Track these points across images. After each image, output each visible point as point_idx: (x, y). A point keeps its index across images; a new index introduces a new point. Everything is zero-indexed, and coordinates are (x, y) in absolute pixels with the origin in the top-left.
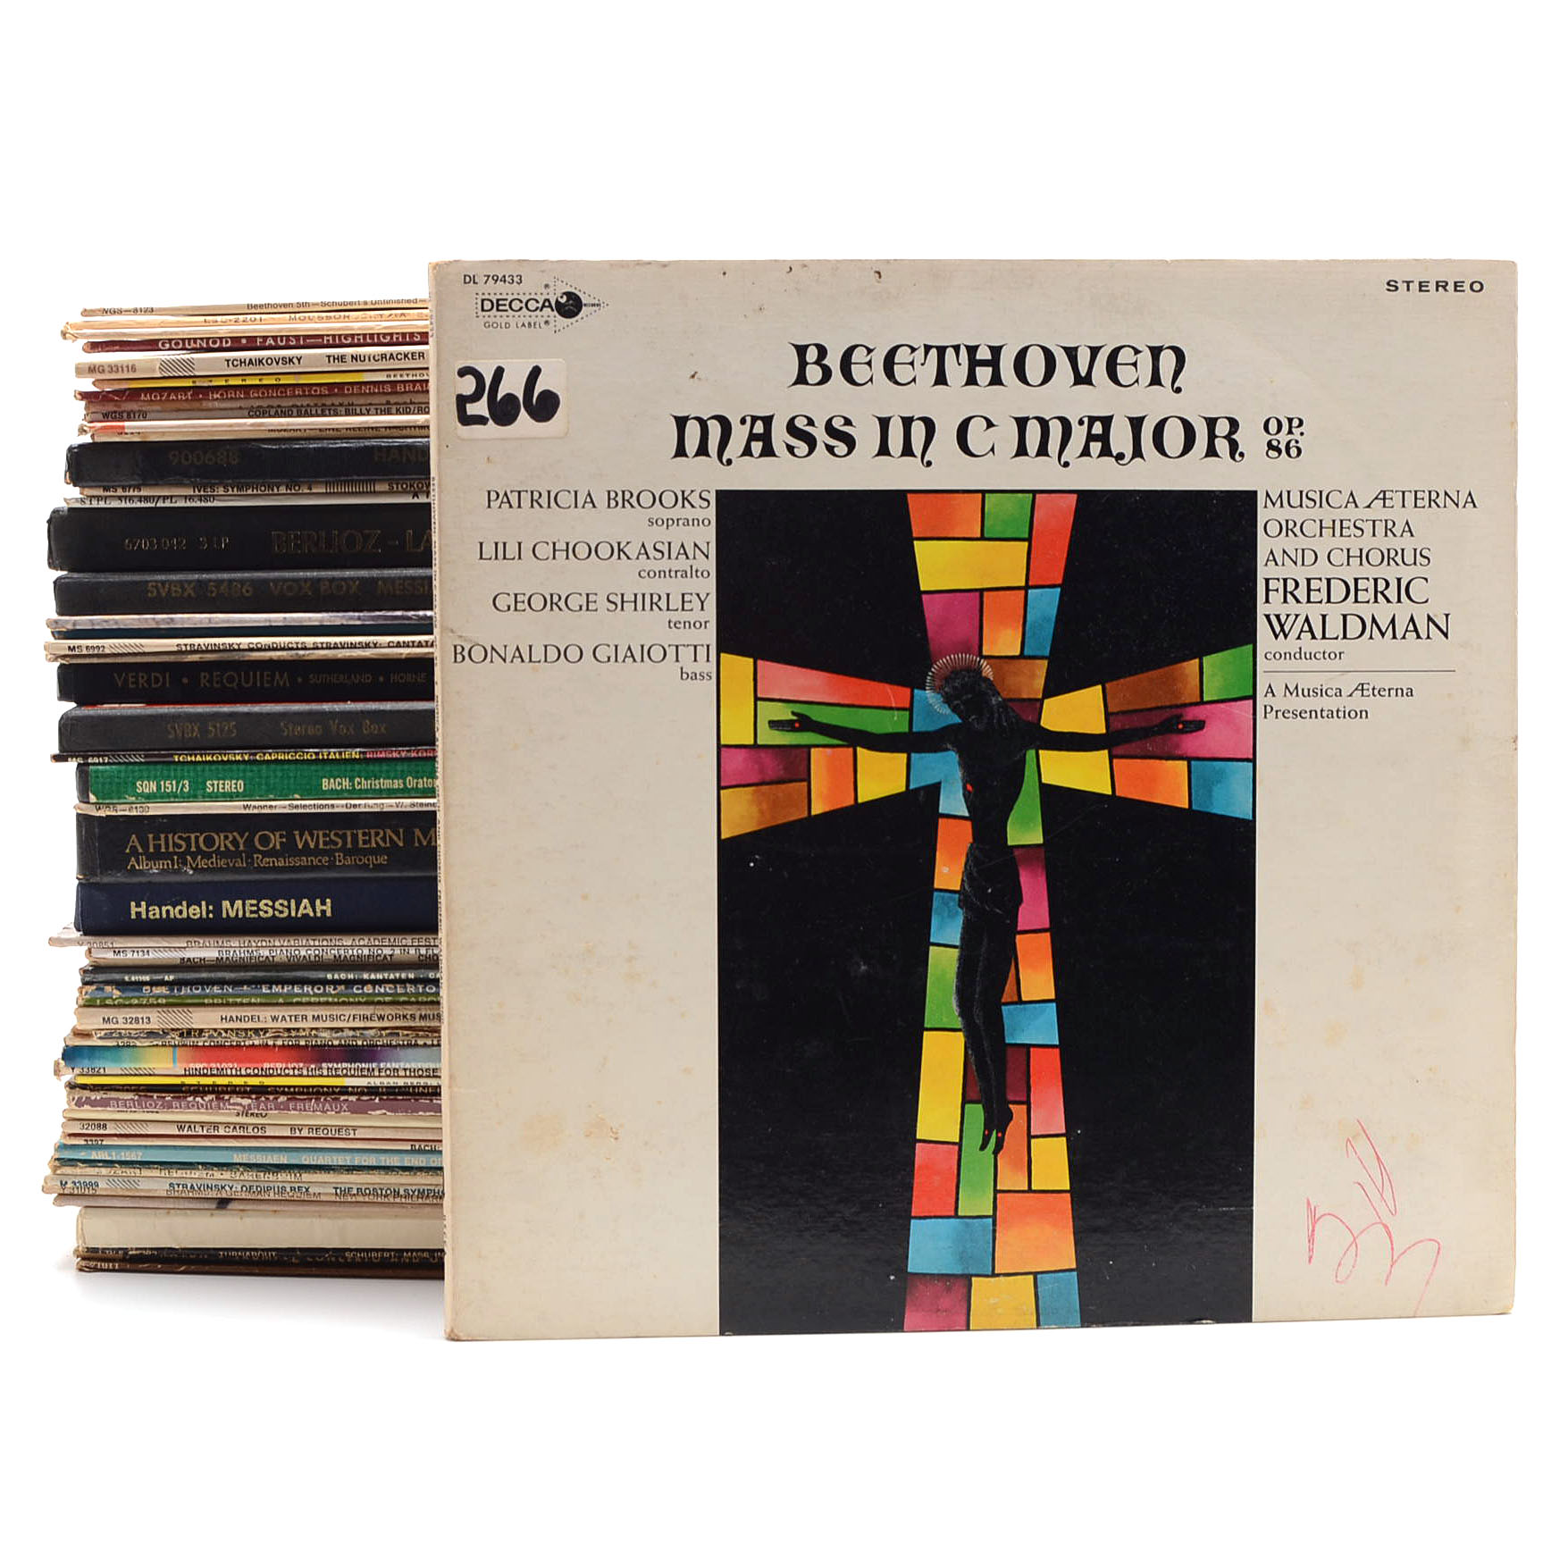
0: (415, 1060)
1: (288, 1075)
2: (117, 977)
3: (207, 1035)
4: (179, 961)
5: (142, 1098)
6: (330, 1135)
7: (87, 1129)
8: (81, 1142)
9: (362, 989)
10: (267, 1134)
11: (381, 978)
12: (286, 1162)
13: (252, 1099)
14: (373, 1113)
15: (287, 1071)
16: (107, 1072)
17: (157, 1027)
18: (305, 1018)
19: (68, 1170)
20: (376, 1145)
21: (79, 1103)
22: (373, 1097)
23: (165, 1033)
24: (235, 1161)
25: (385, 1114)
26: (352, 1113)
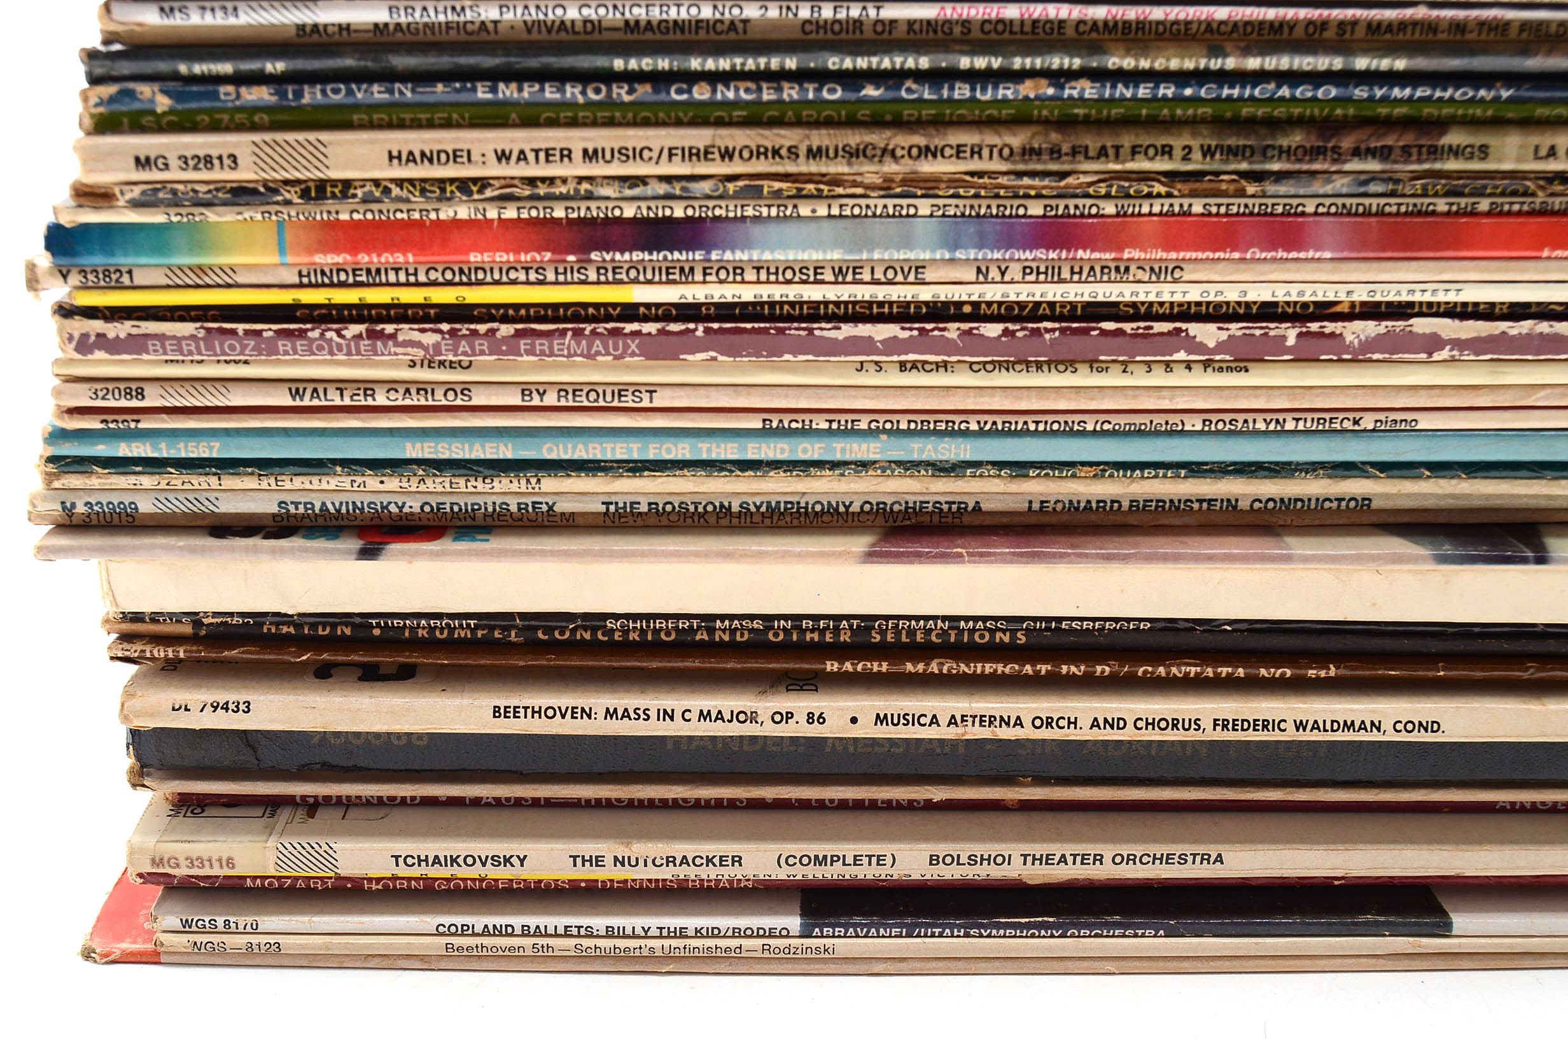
0: (784, 246)
1: (514, 282)
2: (163, 66)
3: (359, 193)
4: (293, 31)
5: (215, 334)
6: (602, 403)
7: (103, 398)
8: (94, 424)
9: (689, 91)
10: (473, 403)
11: (728, 67)
12: (510, 456)
13: (440, 331)
14: (690, 357)
15: (513, 275)
16: (137, 282)
17: (253, 177)
18: (566, 154)
19: (75, 481)
20: (692, 420)
21: (84, 345)
22: (692, 326)
23: (272, 189)
24: (408, 456)
25: (714, 359)
26: (648, 359)
